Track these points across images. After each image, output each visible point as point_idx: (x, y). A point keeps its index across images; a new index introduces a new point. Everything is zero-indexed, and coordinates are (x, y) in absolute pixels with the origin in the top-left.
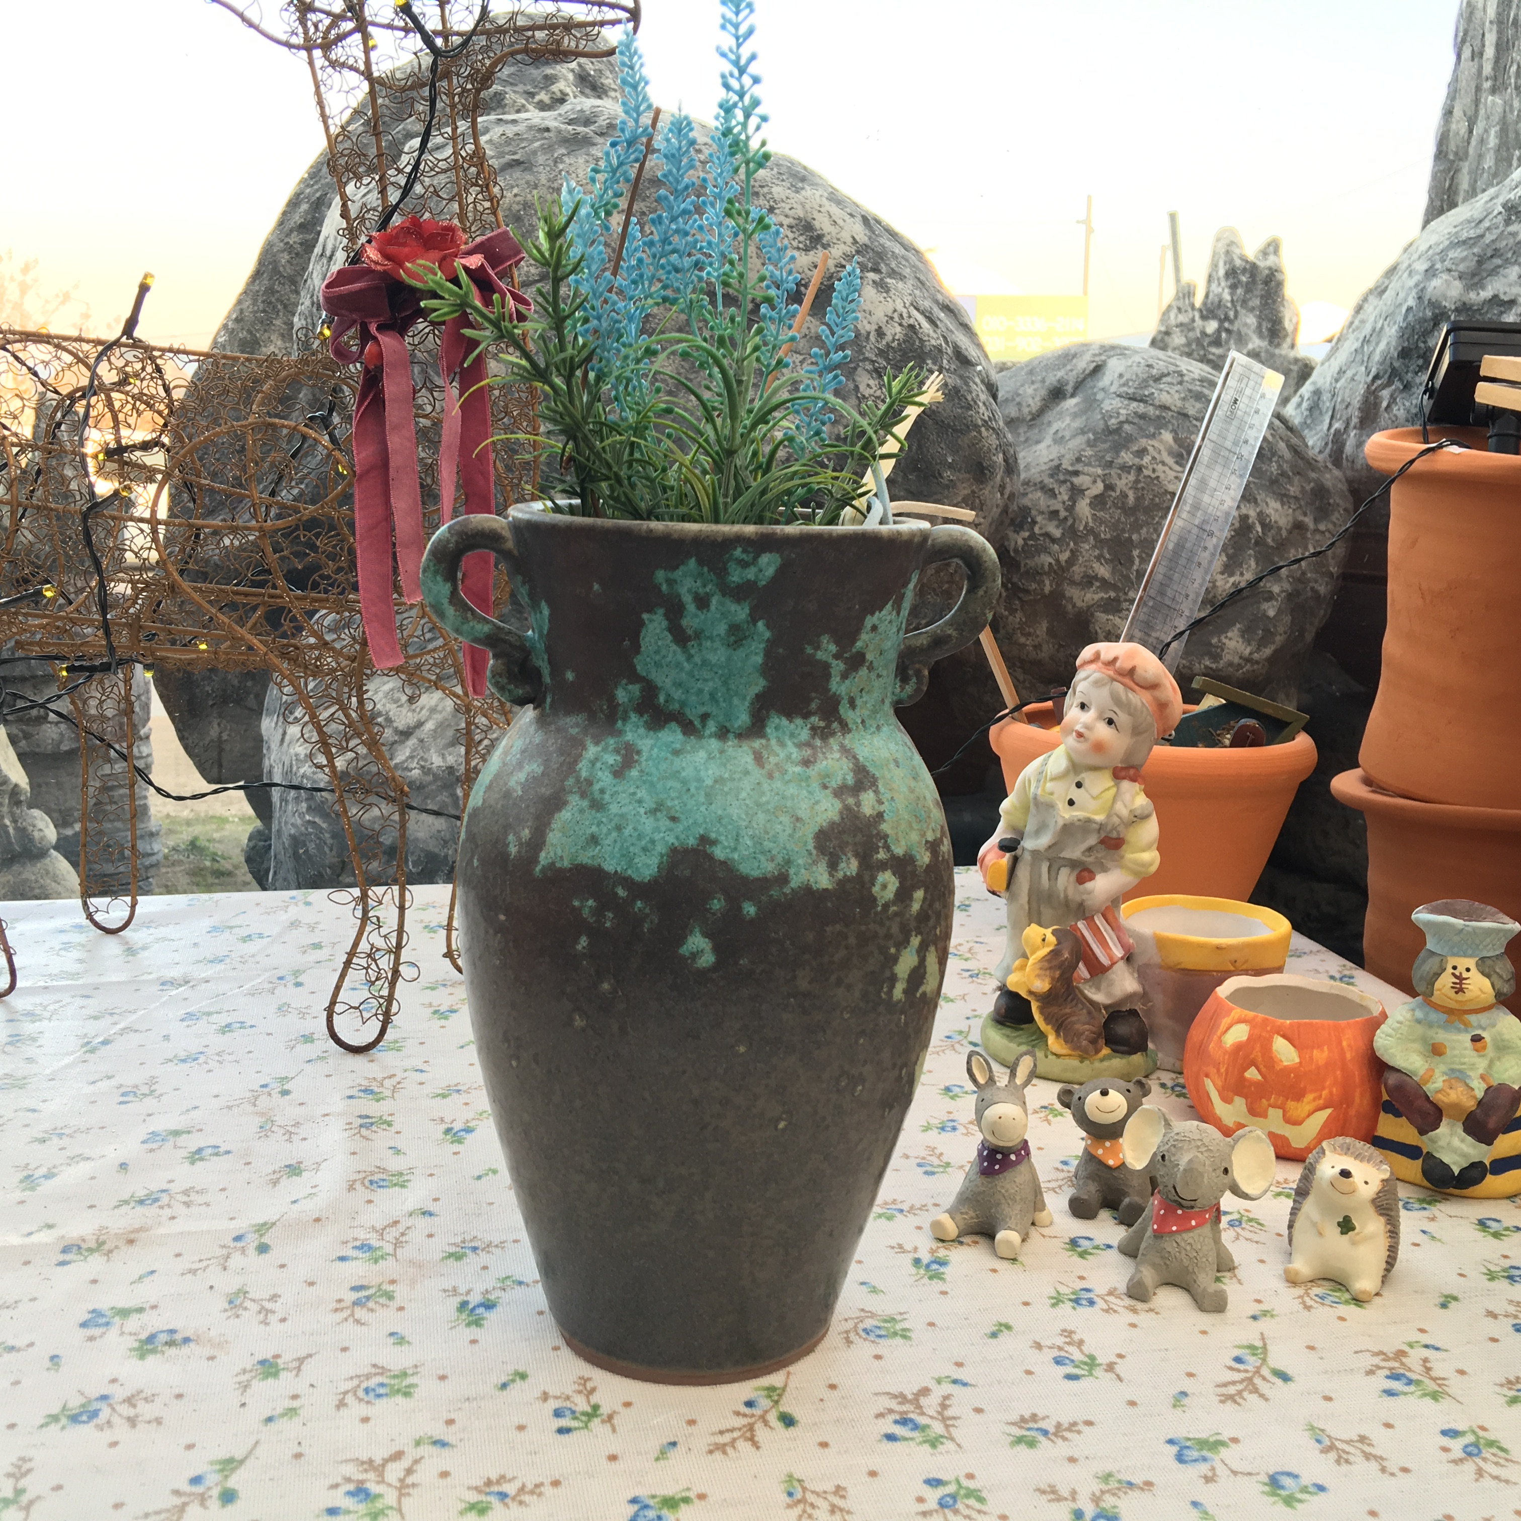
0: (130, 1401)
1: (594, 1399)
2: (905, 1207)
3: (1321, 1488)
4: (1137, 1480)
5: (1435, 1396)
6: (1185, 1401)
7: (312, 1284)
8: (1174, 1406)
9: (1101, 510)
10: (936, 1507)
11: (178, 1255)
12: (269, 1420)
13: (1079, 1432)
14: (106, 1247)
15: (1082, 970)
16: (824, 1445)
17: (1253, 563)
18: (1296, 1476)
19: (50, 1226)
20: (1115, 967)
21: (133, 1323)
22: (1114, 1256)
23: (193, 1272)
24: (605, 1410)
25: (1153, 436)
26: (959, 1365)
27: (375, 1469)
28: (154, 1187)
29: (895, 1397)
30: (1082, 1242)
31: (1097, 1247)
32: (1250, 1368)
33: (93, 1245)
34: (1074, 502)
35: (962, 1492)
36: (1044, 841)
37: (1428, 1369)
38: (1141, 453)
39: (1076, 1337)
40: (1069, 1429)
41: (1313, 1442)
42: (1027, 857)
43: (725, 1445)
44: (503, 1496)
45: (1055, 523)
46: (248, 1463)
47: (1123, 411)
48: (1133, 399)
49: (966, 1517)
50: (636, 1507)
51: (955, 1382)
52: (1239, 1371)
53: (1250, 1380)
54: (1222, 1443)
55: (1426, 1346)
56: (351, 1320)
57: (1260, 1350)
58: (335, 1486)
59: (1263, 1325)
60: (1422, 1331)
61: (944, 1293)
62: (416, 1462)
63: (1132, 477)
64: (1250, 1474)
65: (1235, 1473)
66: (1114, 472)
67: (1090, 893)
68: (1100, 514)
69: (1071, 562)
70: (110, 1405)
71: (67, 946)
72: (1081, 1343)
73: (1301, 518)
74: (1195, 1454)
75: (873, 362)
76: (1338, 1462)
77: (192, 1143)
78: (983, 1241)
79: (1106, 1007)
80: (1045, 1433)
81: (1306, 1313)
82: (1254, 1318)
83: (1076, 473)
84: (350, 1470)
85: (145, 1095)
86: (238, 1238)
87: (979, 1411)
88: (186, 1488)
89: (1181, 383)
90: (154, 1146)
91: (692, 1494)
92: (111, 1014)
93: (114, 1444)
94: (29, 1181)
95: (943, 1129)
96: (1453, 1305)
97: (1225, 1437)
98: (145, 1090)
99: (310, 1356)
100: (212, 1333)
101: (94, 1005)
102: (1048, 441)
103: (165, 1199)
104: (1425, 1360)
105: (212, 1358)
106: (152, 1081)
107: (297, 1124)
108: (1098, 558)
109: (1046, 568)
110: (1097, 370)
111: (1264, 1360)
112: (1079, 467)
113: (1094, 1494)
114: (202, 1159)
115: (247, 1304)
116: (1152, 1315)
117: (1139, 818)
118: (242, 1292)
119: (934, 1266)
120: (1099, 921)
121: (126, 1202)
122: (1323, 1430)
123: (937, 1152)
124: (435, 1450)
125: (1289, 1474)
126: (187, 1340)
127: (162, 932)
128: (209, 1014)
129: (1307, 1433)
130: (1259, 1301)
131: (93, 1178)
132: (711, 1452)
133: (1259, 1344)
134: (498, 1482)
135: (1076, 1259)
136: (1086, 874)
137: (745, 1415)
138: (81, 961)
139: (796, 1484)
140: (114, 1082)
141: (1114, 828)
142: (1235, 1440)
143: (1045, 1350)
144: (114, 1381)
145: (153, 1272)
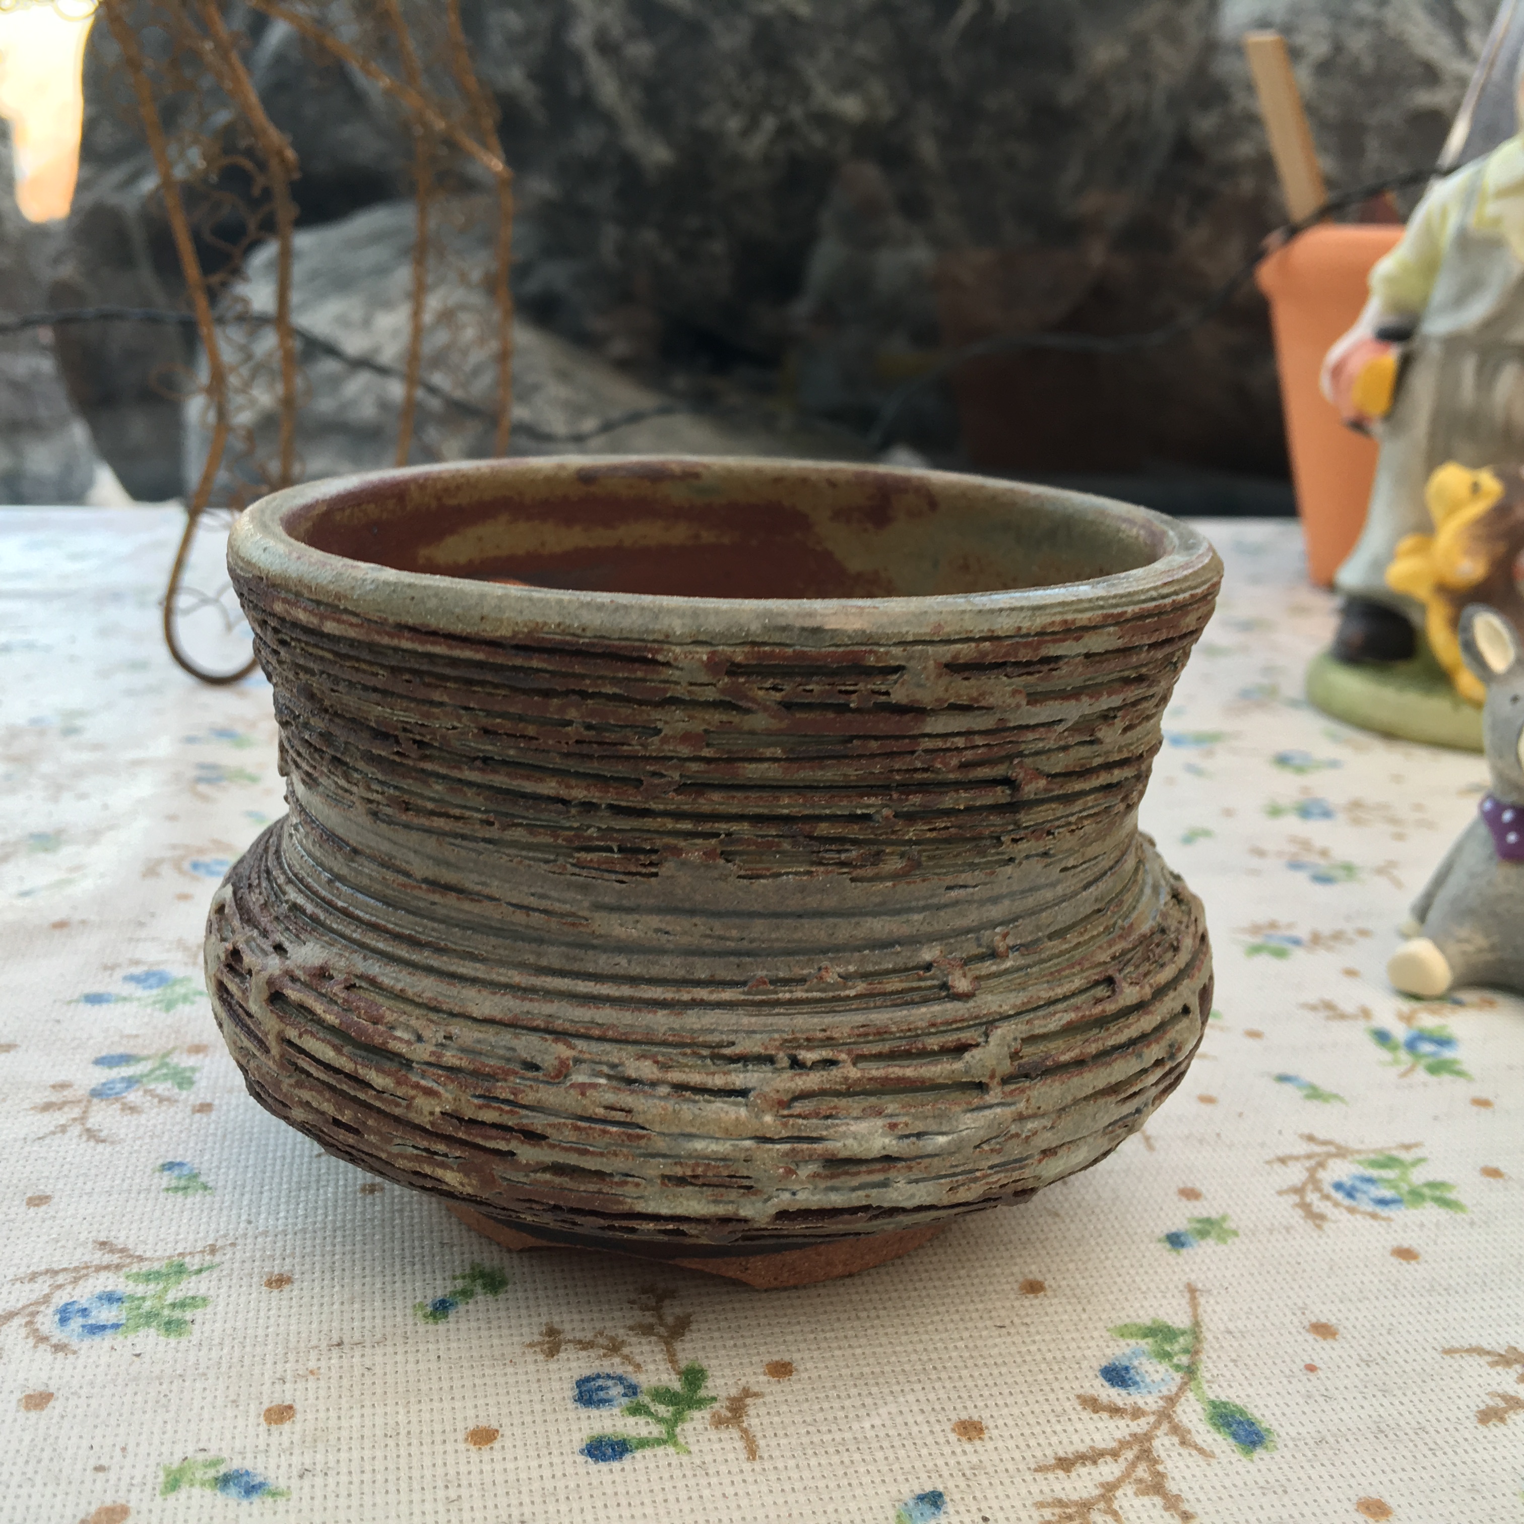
2: (1302, 932)
24: (718, 1387)
36: (1475, 313)
43: (1085, 1507)
56: (76, 1129)
61: (1482, 1102)
119: (1427, 1048)
123: (1317, 846)
137: (1115, 1411)
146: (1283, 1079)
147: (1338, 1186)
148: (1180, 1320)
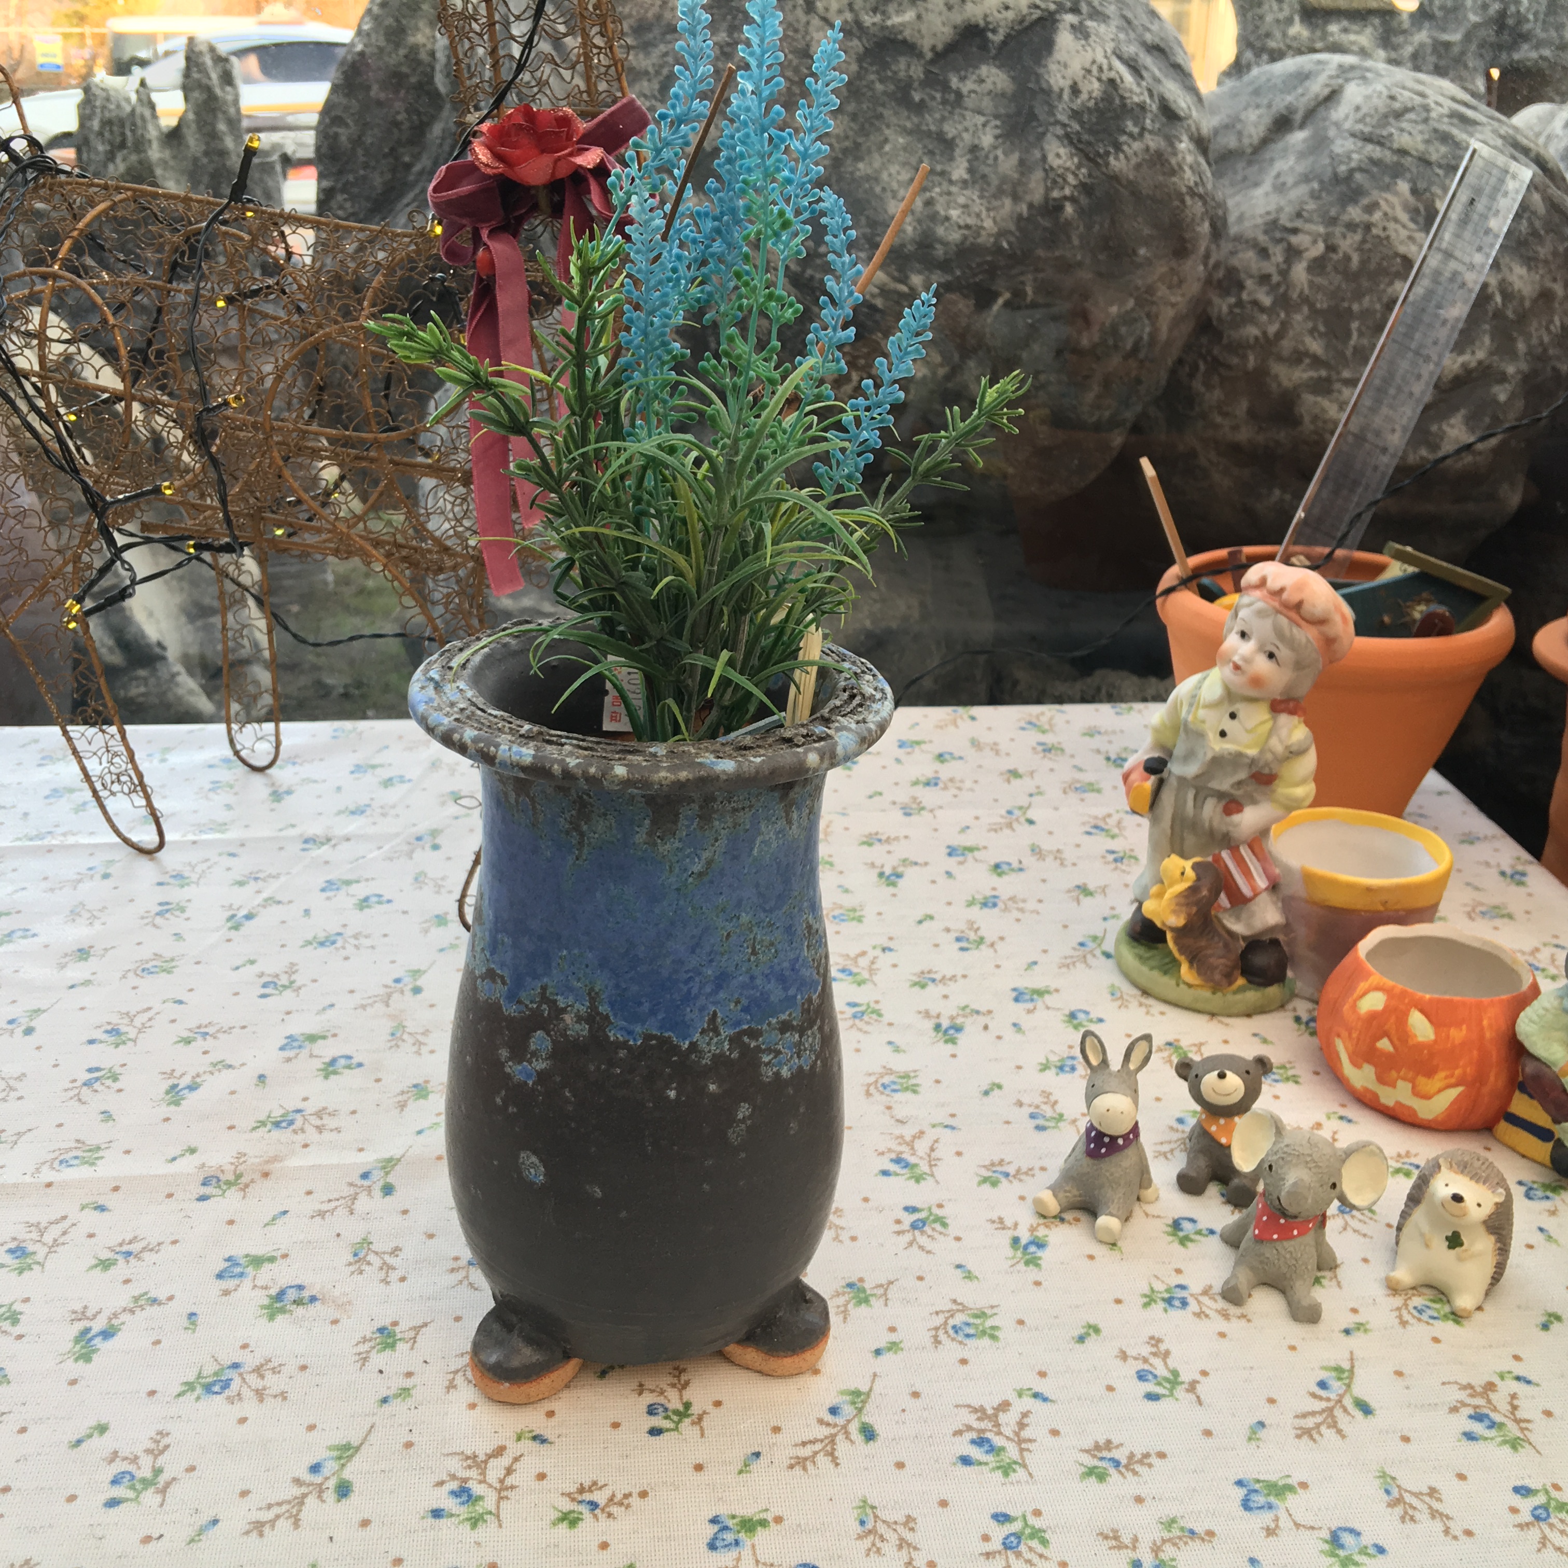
0: (258, 1371)
1: (688, 1395)
2: (1011, 1170)
3: (1381, 1550)
4: (1200, 1529)
5: (1515, 1444)
6: (1262, 1434)
7: (431, 1236)
8: (1250, 1439)
9: (1319, 275)
10: (1000, 1547)
11: (309, 1193)
12: (385, 1400)
13: (1150, 1466)
14: (244, 1180)
15: (1223, 900)
16: (900, 1465)
17: (1487, 340)
18: (1358, 1534)
19: (192, 1151)
20: (1257, 899)
21: (266, 1274)
22: (1214, 1245)
23: (322, 1214)
24: (695, 1410)
25: (1387, 188)
26: (1042, 1374)
27: (478, 1466)
28: (291, 1106)
29: (975, 1410)
30: (1186, 1225)
31: (1199, 1233)
32: (1333, 1396)
33: (231, 1178)
34: (1289, 267)
35: (1028, 1531)
36: (1191, 770)
37: (1515, 1408)
38: (1371, 208)
39: (1163, 1347)
40: (1141, 1462)
41: (1382, 1493)
42: (1172, 783)
43: (806, 1459)
44: (593, 1505)
45: (1265, 289)
46: (363, 1450)
47: (1355, 156)
48: (1368, 139)
49: (1028, 1561)
50: (716, 1528)
51: (1036, 1395)
52: (1320, 1398)
53: (1331, 1410)
54: (1290, 1488)
55: (1518, 1378)
56: (466, 1283)
57: (1346, 1374)
58: (441, 1483)
59: (1356, 1342)
60: (1517, 1358)
61: (1038, 1284)
62: (516, 1459)
63: (1358, 237)
64: (1312, 1528)
65: (1297, 1525)
66: (1338, 230)
67: (1237, 825)
68: (1319, 280)
69: (1280, 335)
70: (241, 1375)
71: (216, 786)
72: (1167, 1354)
73: (1549, 284)
74: (1260, 1499)
75: (1064, 126)
76: (1403, 1519)
77: (327, 1050)
78: (1084, 1217)
79: (1244, 938)
80: (1117, 1464)
81: (1400, 1330)
82: (1347, 1332)
83: (1295, 231)
84: (455, 1465)
85: (285, 987)
86: (365, 1176)
87: (1055, 1433)
88: (307, 1477)
89: (1426, 120)
90: (291, 1054)
91: (769, 1516)
92: (256, 879)
93: (243, 1421)
94: (175, 1094)
95: (1061, 1068)
96: (1555, 1326)
97: (1293, 1481)
98: (284, 980)
99: (425, 1325)
100: (336, 1293)
101: (241, 866)
102: (1267, 186)
103: (299, 1123)
104: (1514, 1396)
105: (335, 1322)
106: (292, 969)
107: (426, 1033)
108: (1312, 332)
109: (1252, 341)
110: (1332, 97)
111: (1348, 1386)
112: (1298, 224)
113: (1154, 1543)
114: (335, 1073)
115: (371, 1257)
116: (1243, 1322)
117: (1294, 753)
118: (366, 1242)
119: (1033, 1249)
120: (1245, 852)
121: (263, 1124)
122: (1393, 1479)
123: (1053, 1098)
124: (535, 1445)
125: (1352, 1531)
126: (313, 1299)
127: (306, 771)
128: (348, 883)
129: (1377, 1482)
130: (1354, 1311)
131: (233, 1093)
132: (791, 1467)
133: (1346, 1365)
134: (590, 1490)
135: (1176, 1246)
136: (1233, 805)
137: (828, 1424)
138: (229, 807)
139: (869, 1511)
140: (255, 969)
141: (1267, 764)
142: (1304, 1485)
143: (1130, 1361)
144: (245, 1346)
145: (285, 1212)
146: (959, 1266)
147: (954, 1327)
148: (864, 1388)
